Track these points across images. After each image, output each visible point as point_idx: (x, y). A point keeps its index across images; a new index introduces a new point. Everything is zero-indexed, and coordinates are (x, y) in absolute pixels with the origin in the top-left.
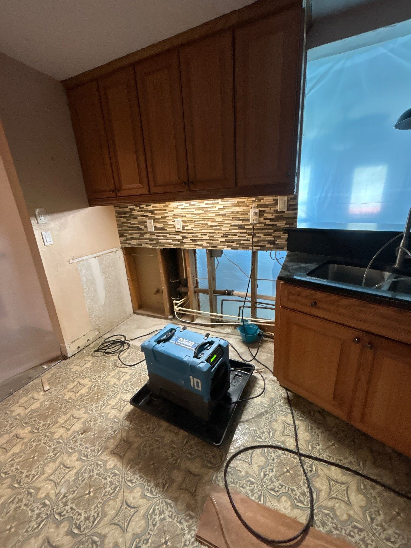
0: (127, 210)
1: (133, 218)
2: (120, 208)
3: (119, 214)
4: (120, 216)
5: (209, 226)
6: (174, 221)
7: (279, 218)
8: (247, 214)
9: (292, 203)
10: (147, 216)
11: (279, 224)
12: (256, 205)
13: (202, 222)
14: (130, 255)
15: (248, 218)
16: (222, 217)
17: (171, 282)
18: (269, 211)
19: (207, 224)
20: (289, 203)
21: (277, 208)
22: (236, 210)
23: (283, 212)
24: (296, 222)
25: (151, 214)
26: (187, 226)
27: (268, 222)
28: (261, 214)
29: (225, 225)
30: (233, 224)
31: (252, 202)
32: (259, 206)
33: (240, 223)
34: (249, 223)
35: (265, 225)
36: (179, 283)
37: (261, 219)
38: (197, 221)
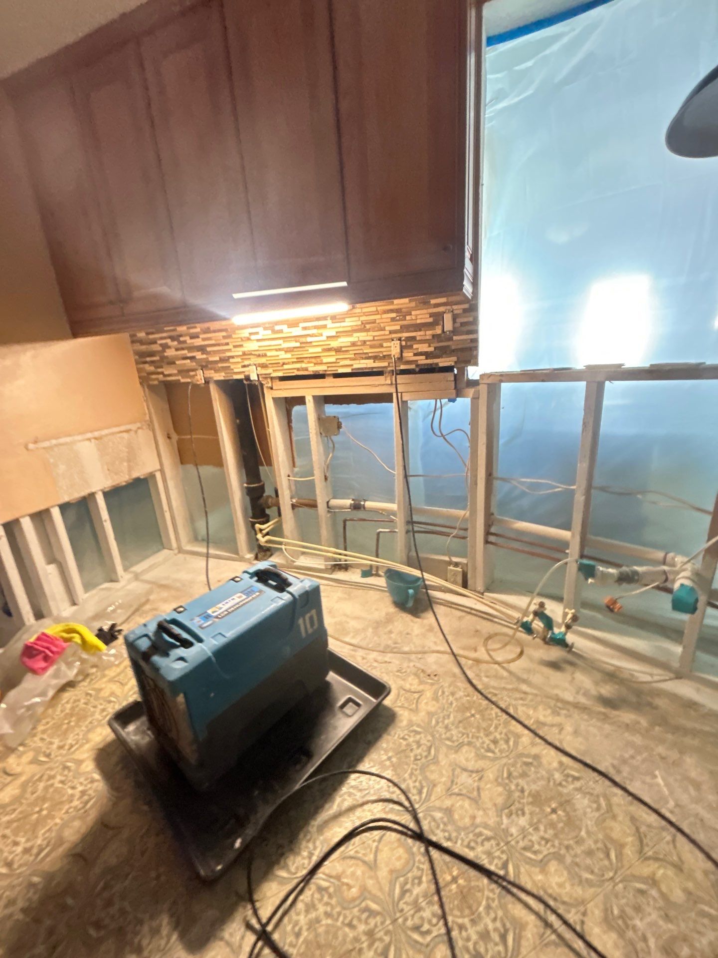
0: (155, 347)
1: (168, 364)
3: (141, 357)
4: (143, 360)
5: (312, 373)
6: (244, 366)
7: (442, 352)
8: (381, 346)
9: (465, 320)
10: (192, 358)
11: (443, 362)
12: (398, 327)
13: (298, 366)
14: (169, 438)
15: (385, 354)
16: (334, 353)
17: (247, 488)
18: (423, 338)
19: (306, 369)
20: (459, 320)
21: (438, 330)
22: (361, 339)
23: (451, 339)
24: (476, 357)
25: (200, 353)
26: (270, 374)
27: (422, 360)
28: (409, 343)
29: (341, 371)
30: (355, 366)
31: (389, 320)
32: (404, 328)
33: (369, 364)
34: (386, 364)
35: (417, 366)
36: (262, 489)
37: (408, 355)
38: (286, 364)
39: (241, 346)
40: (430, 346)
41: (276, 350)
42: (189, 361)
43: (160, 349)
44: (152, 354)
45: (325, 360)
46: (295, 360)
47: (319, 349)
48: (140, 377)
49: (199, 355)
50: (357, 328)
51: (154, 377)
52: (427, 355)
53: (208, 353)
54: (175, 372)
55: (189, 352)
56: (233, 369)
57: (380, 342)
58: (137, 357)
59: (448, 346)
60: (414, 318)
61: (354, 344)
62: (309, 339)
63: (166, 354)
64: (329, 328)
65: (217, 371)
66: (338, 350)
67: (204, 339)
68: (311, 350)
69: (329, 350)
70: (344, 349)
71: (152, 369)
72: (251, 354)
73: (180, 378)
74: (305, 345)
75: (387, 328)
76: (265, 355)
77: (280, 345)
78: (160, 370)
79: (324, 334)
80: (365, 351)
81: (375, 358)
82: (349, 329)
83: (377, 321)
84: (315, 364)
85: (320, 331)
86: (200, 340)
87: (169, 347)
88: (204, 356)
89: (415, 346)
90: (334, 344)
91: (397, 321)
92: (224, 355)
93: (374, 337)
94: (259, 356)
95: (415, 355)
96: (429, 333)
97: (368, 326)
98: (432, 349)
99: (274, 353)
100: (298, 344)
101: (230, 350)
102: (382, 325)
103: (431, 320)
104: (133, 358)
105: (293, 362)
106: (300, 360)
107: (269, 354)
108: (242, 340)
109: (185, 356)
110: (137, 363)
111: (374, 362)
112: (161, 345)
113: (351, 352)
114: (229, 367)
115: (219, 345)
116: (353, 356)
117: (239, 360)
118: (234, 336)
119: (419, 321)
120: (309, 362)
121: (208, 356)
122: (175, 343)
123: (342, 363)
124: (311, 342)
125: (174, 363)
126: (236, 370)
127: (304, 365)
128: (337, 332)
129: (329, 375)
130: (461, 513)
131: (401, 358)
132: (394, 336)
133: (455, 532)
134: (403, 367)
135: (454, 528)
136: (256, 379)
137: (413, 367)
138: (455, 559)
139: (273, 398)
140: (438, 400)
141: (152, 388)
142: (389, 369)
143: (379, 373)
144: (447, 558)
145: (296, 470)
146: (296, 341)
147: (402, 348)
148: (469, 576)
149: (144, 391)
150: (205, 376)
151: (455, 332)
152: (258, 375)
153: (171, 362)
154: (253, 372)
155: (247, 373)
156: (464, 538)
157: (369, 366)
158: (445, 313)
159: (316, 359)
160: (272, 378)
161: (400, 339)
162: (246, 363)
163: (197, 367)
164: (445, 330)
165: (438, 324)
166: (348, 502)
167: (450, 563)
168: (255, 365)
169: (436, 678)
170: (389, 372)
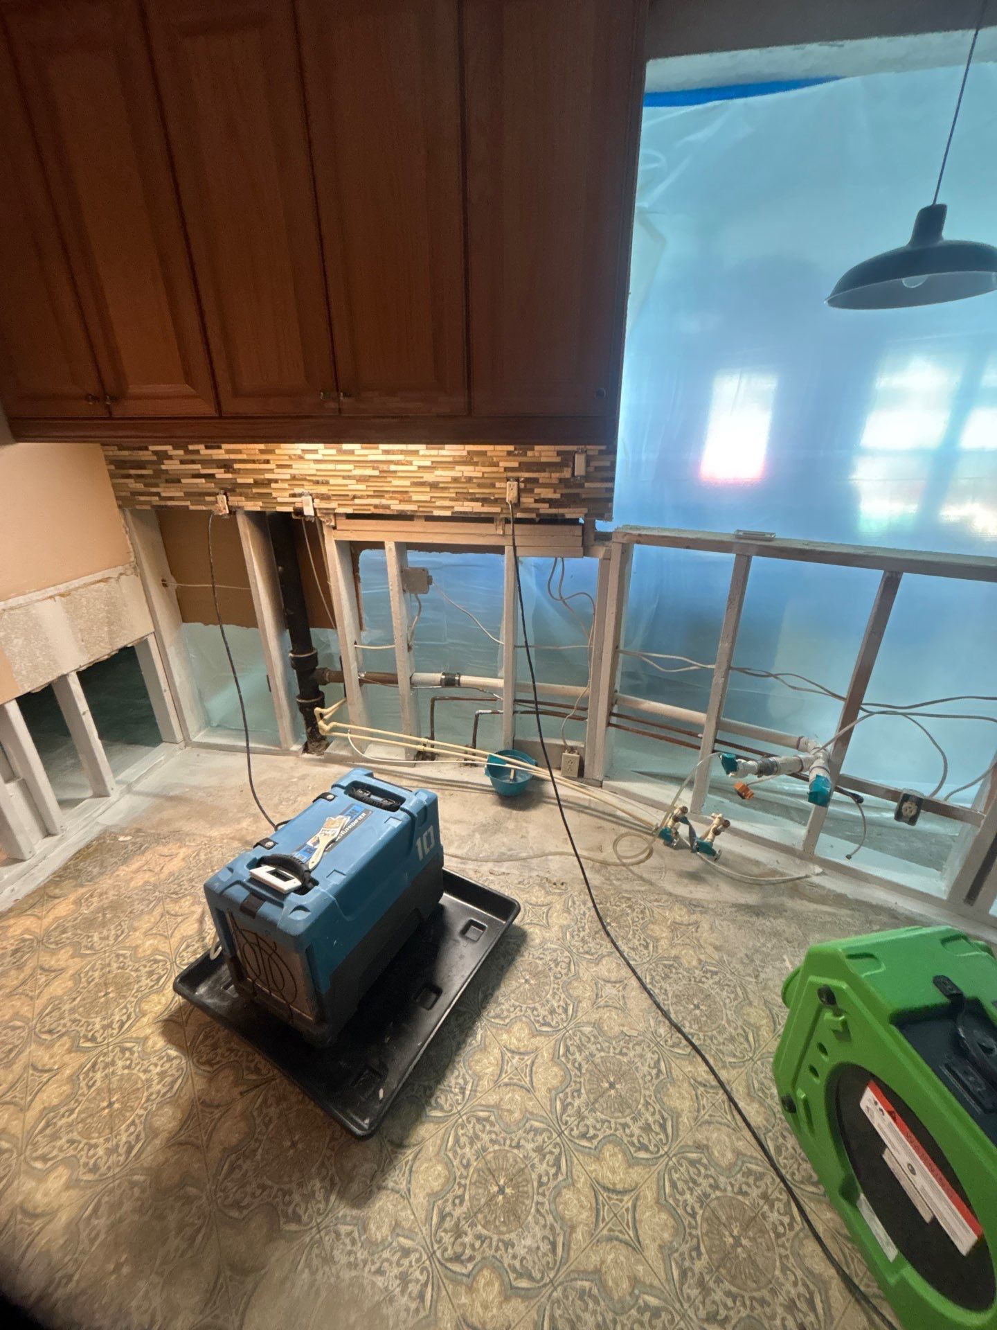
0: (145, 456)
1: (167, 481)
2: (121, 448)
3: (120, 468)
4: (126, 472)
5: (395, 513)
6: (294, 495)
7: (570, 500)
8: (493, 486)
9: (601, 464)
10: (210, 477)
11: (569, 513)
12: (516, 465)
13: (376, 501)
14: (165, 585)
15: (497, 496)
16: (428, 489)
17: (293, 659)
18: (548, 481)
19: (388, 507)
20: (594, 464)
21: (567, 474)
22: (466, 474)
23: (582, 486)
24: (610, 510)
25: (222, 470)
26: (334, 509)
27: (545, 509)
28: (529, 486)
29: (436, 513)
30: (457, 509)
31: (505, 454)
32: (524, 467)
33: (476, 507)
34: (497, 510)
35: (538, 515)
36: (314, 659)
37: (528, 501)
38: (359, 498)
39: (289, 466)
40: (555, 492)
41: (344, 478)
42: (203, 480)
43: (155, 458)
44: (141, 465)
45: (415, 498)
46: (372, 493)
47: (407, 483)
48: (118, 498)
49: (220, 474)
50: (458, 459)
51: (142, 498)
52: (552, 503)
53: (235, 472)
54: (182, 494)
55: (203, 468)
56: (275, 498)
57: (488, 481)
58: (112, 467)
59: (578, 495)
60: (537, 454)
61: (455, 480)
62: (393, 468)
63: (163, 467)
64: (423, 456)
65: (250, 498)
66: (434, 486)
67: (228, 452)
68: (396, 482)
69: (423, 484)
70: (441, 485)
71: (140, 486)
72: (305, 480)
73: (188, 503)
74: (385, 474)
75: (502, 464)
76: (327, 483)
77: (350, 471)
78: (154, 490)
79: (414, 463)
80: (471, 491)
81: (485, 501)
82: (450, 459)
83: (489, 454)
84: (400, 501)
85: (408, 459)
86: (222, 451)
87: (170, 458)
88: (229, 476)
89: (536, 491)
90: (429, 477)
91: (515, 455)
92: (262, 477)
93: (483, 473)
94: (317, 483)
95: (536, 501)
96: (556, 475)
97: (475, 459)
98: (557, 496)
99: (340, 481)
100: (376, 473)
101: (271, 471)
102: (495, 459)
103: (558, 459)
104: (103, 469)
105: (369, 496)
106: (379, 494)
107: (332, 481)
108: (290, 457)
109: (197, 472)
110: (112, 476)
111: (483, 506)
112: (155, 453)
113: (451, 490)
114: (271, 494)
115: (254, 462)
116: (454, 495)
117: (286, 485)
118: (277, 451)
119: (543, 460)
120: (391, 498)
121: (235, 476)
122: (181, 452)
123: (439, 503)
124: (395, 472)
125: (179, 481)
126: (279, 500)
127: (384, 502)
128: (433, 462)
129: (420, 517)
130: (581, 690)
131: (517, 505)
132: (510, 474)
133: (572, 712)
134: (519, 515)
135: (572, 708)
136: (312, 513)
137: (533, 516)
138: (570, 743)
139: (336, 541)
140: (559, 559)
141: (138, 515)
142: (502, 516)
143: (487, 519)
144: (561, 742)
145: (363, 634)
146: (374, 468)
147: (519, 491)
148: (586, 763)
149: (125, 519)
150: (230, 503)
151: (588, 477)
152: (315, 509)
153: (175, 480)
154: (308, 505)
155: (298, 505)
156: (583, 719)
157: (476, 510)
158: (576, 452)
159: (403, 496)
160: (336, 515)
161: (517, 480)
162: (297, 490)
163: (217, 490)
164: (576, 474)
165: (567, 466)
166: (439, 676)
167: (564, 748)
168: (311, 495)
169: (563, 887)
170: (501, 520)
